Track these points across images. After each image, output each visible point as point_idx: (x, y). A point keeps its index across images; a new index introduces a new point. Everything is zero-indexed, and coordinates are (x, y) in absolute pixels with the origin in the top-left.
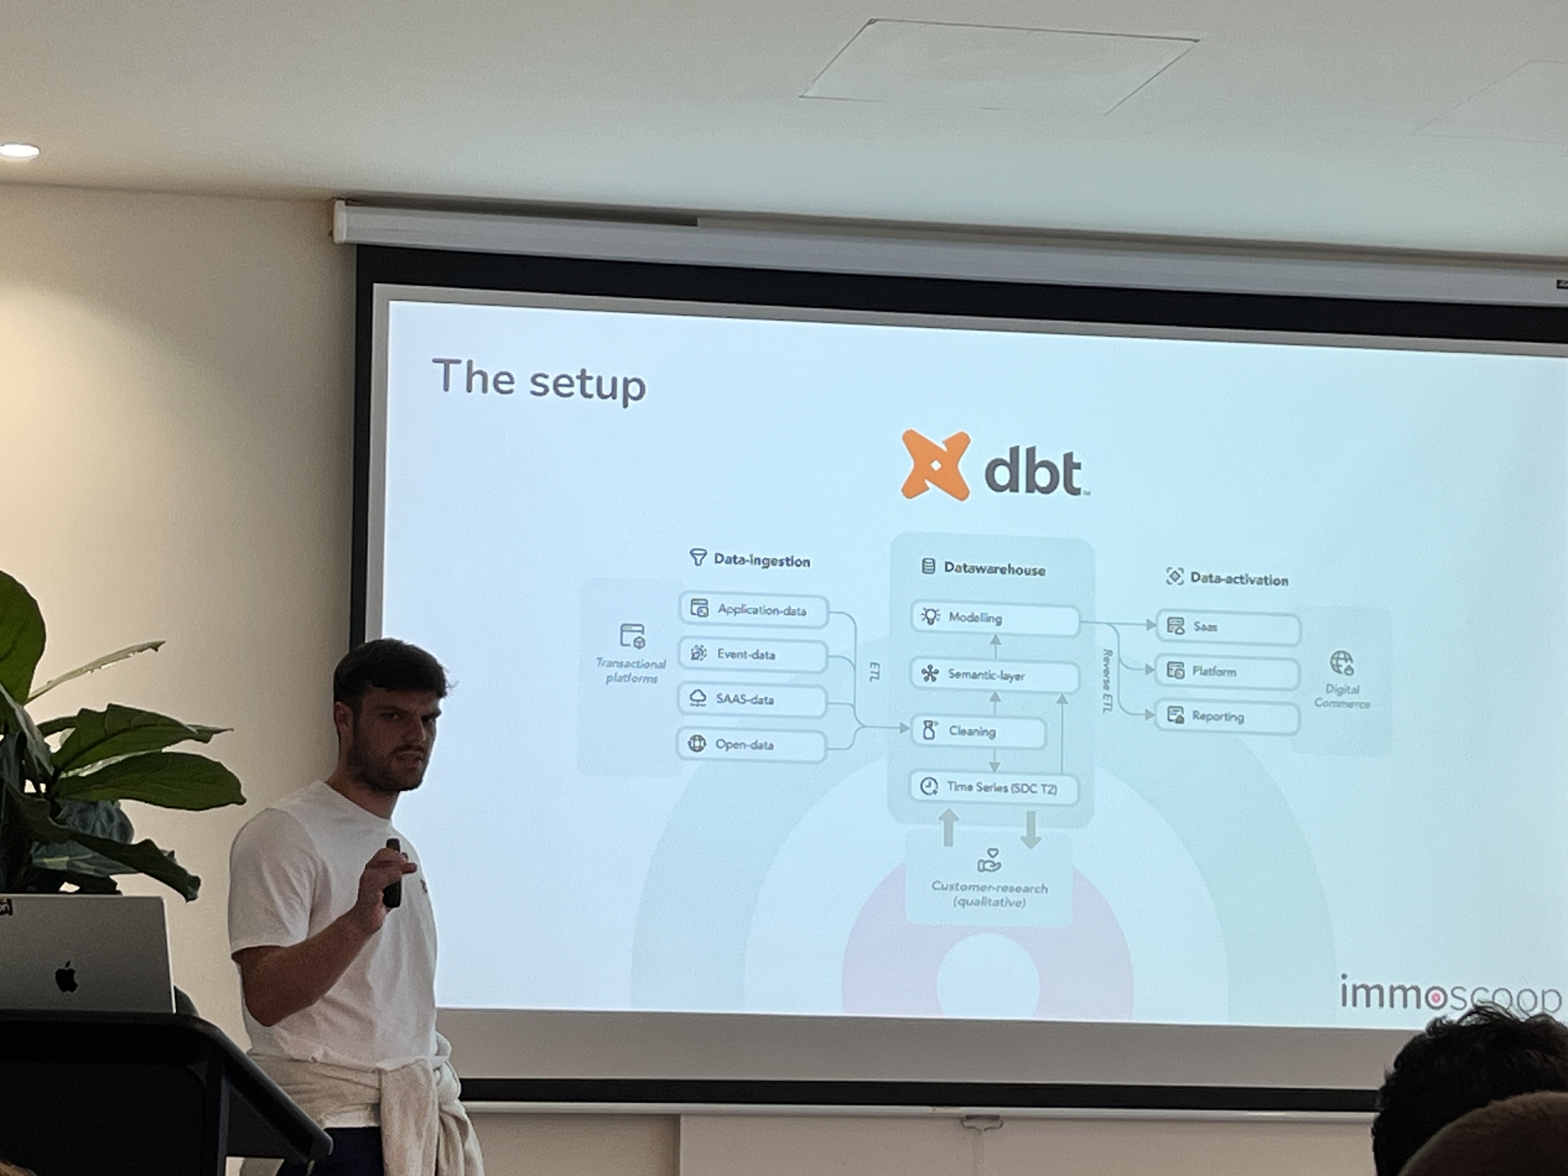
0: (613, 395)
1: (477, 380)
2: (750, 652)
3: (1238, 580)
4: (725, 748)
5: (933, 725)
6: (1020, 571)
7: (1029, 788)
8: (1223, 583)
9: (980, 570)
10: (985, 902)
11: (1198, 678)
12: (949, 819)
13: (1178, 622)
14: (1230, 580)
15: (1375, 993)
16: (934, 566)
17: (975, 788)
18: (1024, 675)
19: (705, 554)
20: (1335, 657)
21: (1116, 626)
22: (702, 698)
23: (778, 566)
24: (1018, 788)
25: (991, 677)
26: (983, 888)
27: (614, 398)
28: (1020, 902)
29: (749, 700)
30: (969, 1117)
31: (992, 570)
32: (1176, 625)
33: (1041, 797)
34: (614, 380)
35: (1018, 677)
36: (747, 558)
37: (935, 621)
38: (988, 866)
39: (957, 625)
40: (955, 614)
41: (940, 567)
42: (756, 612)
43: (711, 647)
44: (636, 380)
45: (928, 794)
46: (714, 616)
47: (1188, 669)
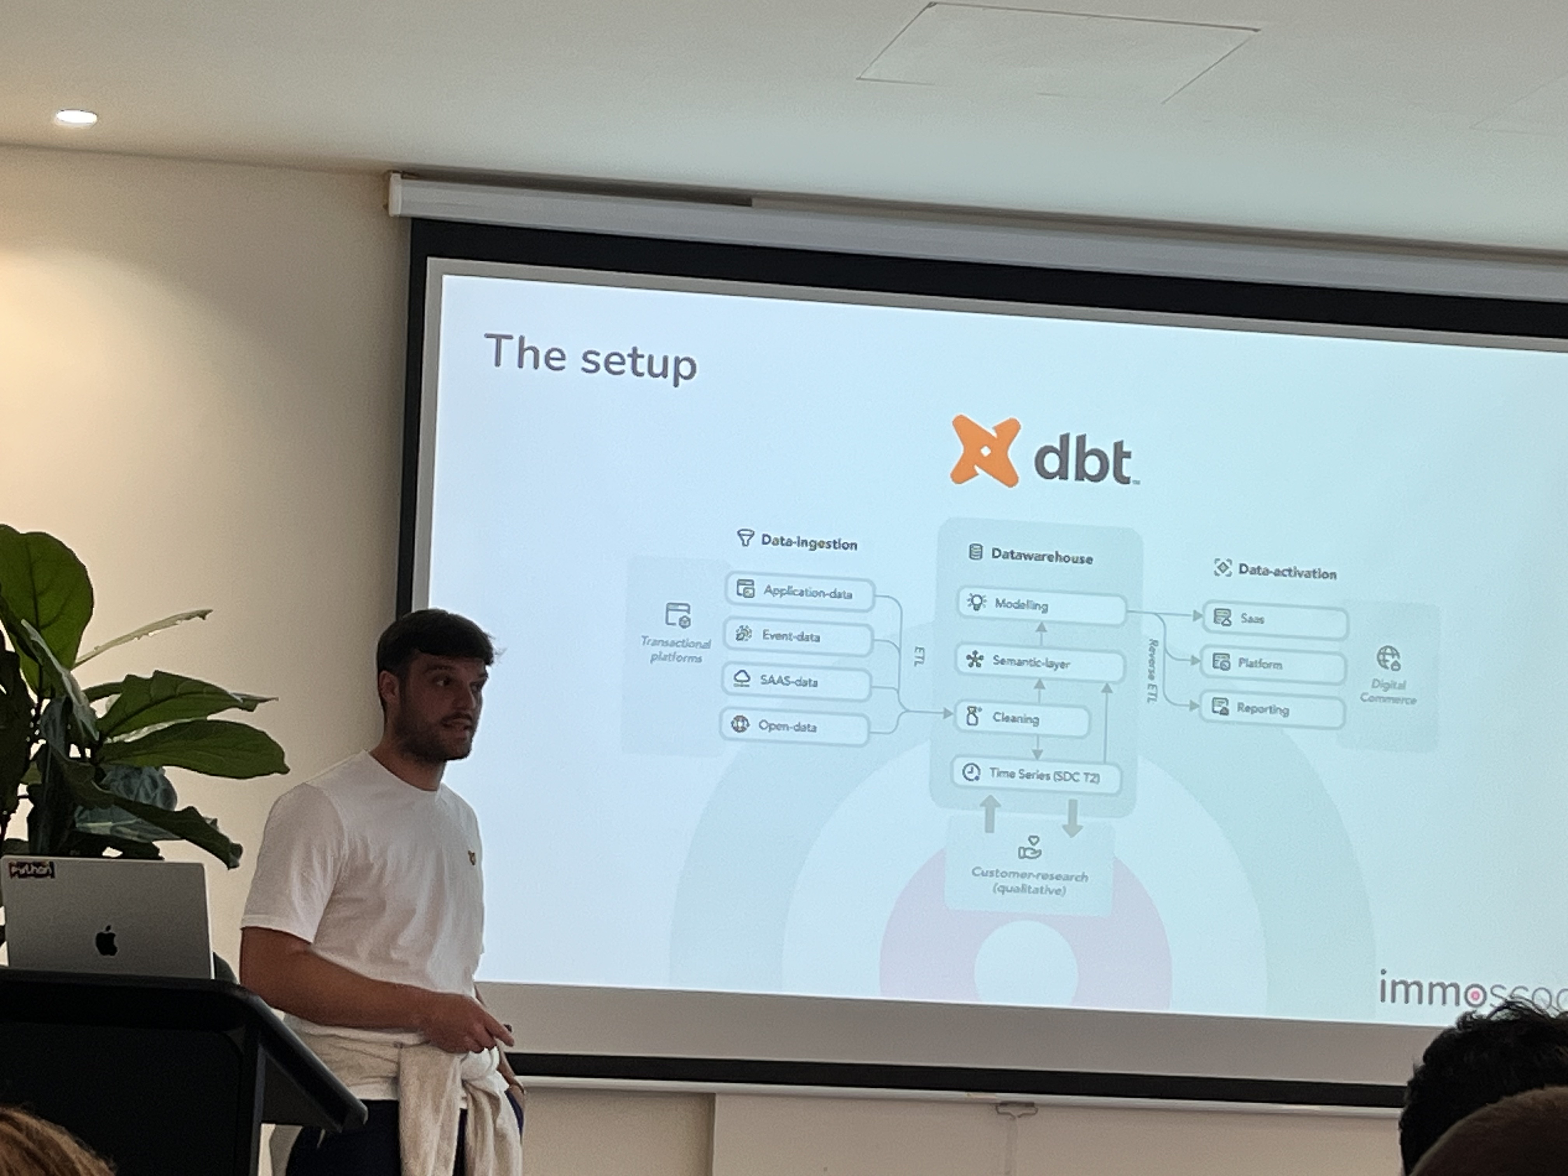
0: (664, 374)
1: (529, 355)
2: (795, 634)
3: (1286, 573)
4: (768, 729)
5: (977, 710)
6: (1066, 559)
7: (1072, 776)
8: (1271, 575)
9: (1028, 557)
10: (1024, 889)
11: (1245, 670)
12: (990, 805)
13: (1225, 613)
14: (1277, 573)
15: (1414, 989)
16: (981, 552)
17: (1018, 775)
18: (1069, 664)
19: (752, 536)
20: (1382, 652)
21: (1162, 616)
22: (747, 679)
23: (824, 549)
24: (1060, 776)
25: (1036, 664)
26: (1023, 876)
27: (665, 376)
28: (1060, 890)
29: (793, 682)
30: (1004, 1104)
31: (1040, 558)
32: (1223, 617)
33: (1085, 785)
34: (665, 359)
35: (1063, 665)
36: (795, 539)
37: (982, 607)
38: (1028, 853)
39: (1004, 612)
40: (1001, 601)
41: (987, 552)
42: (801, 594)
43: (756, 628)
44: (687, 359)
45: (970, 780)
46: (760, 596)
47: (1234, 661)
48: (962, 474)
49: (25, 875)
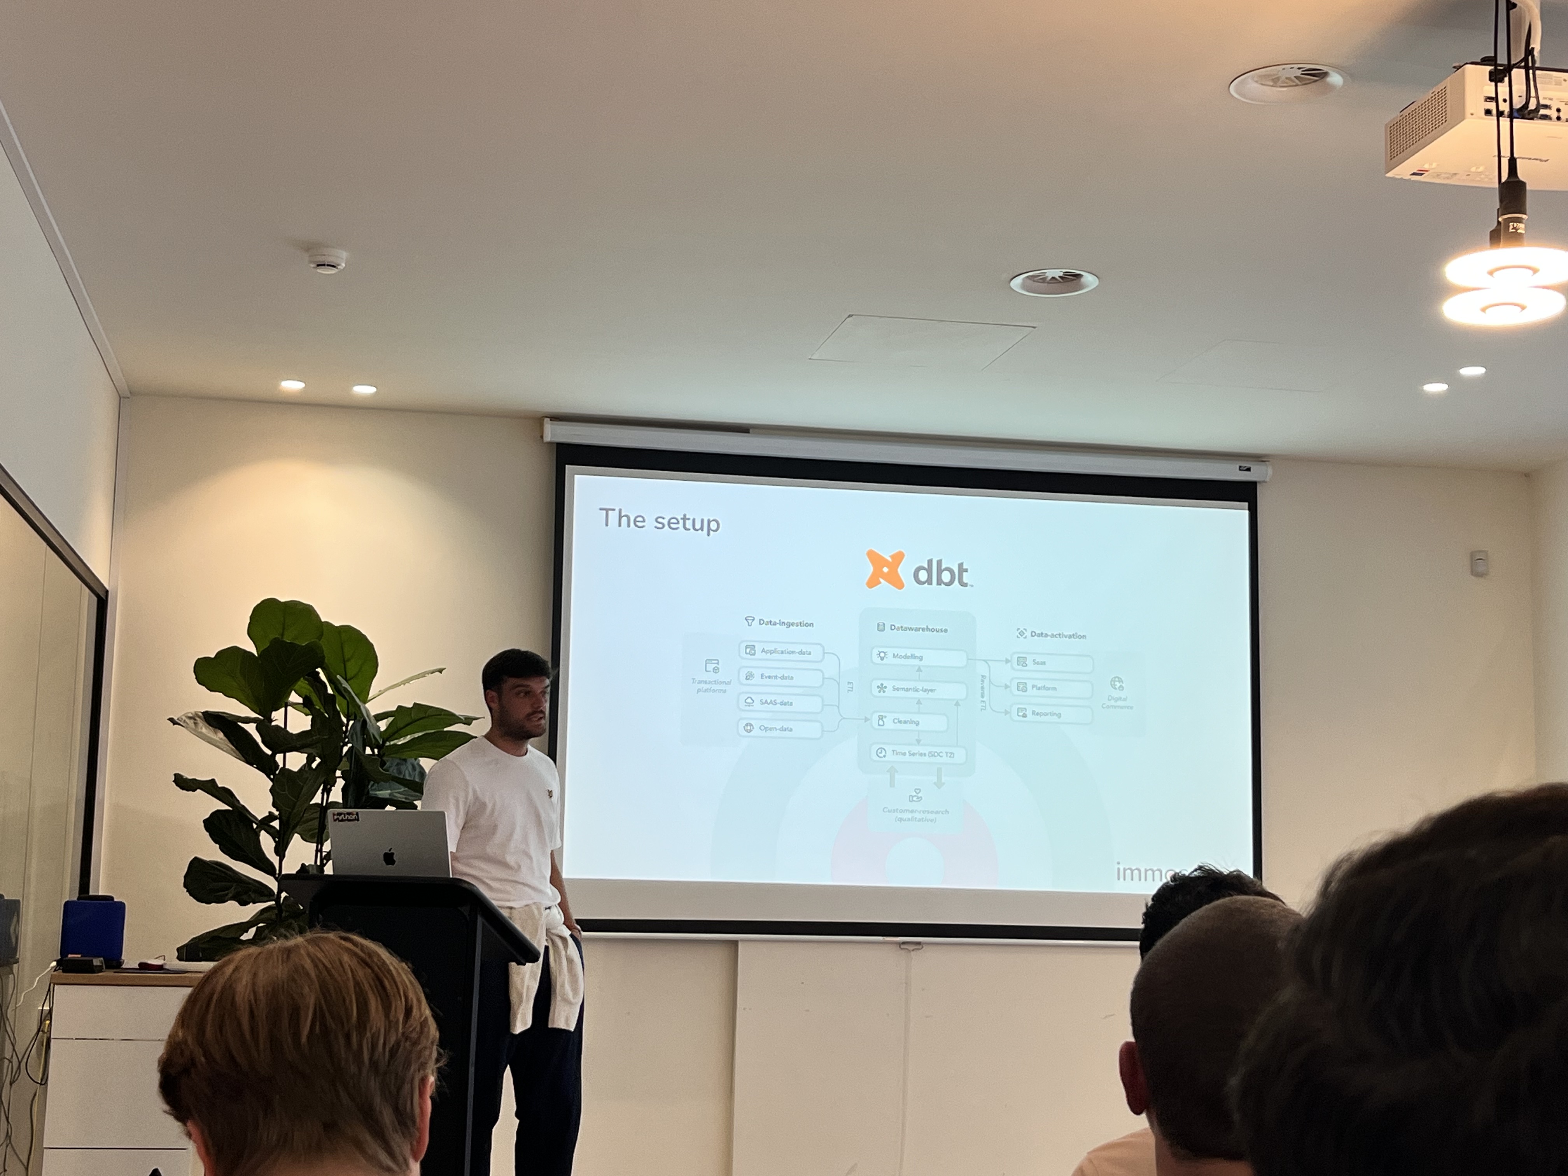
1: (624, 520)
2: (779, 676)
3: (1058, 636)
4: (765, 730)
5: (884, 718)
6: (932, 630)
7: (938, 755)
8: (1049, 637)
9: (911, 629)
10: (913, 819)
11: (1035, 692)
12: (892, 772)
13: (1023, 659)
14: (1053, 636)
15: (1136, 872)
16: (884, 627)
17: (907, 754)
18: (936, 690)
19: (753, 620)
20: (1113, 680)
21: (988, 662)
23: (795, 627)
24: (932, 755)
25: (917, 691)
26: (912, 811)
27: (702, 530)
28: (933, 820)
29: (778, 703)
30: (904, 943)
31: (917, 629)
32: (1022, 661)
33: (945, 759)
34: (702, 521)
35: (932, 690)
36: (778, 622)
37: (885, 658)
38: (915, 799)
39: (897, 661)
40: (896, 655)
41: (887, 627)
42: (782, 653)
43: (757, 673)
44: (715, 520)
45: (880, 757)
46: (759, 655)
47: (1029, 687)
48: (872, 582)
49: (342, 820)
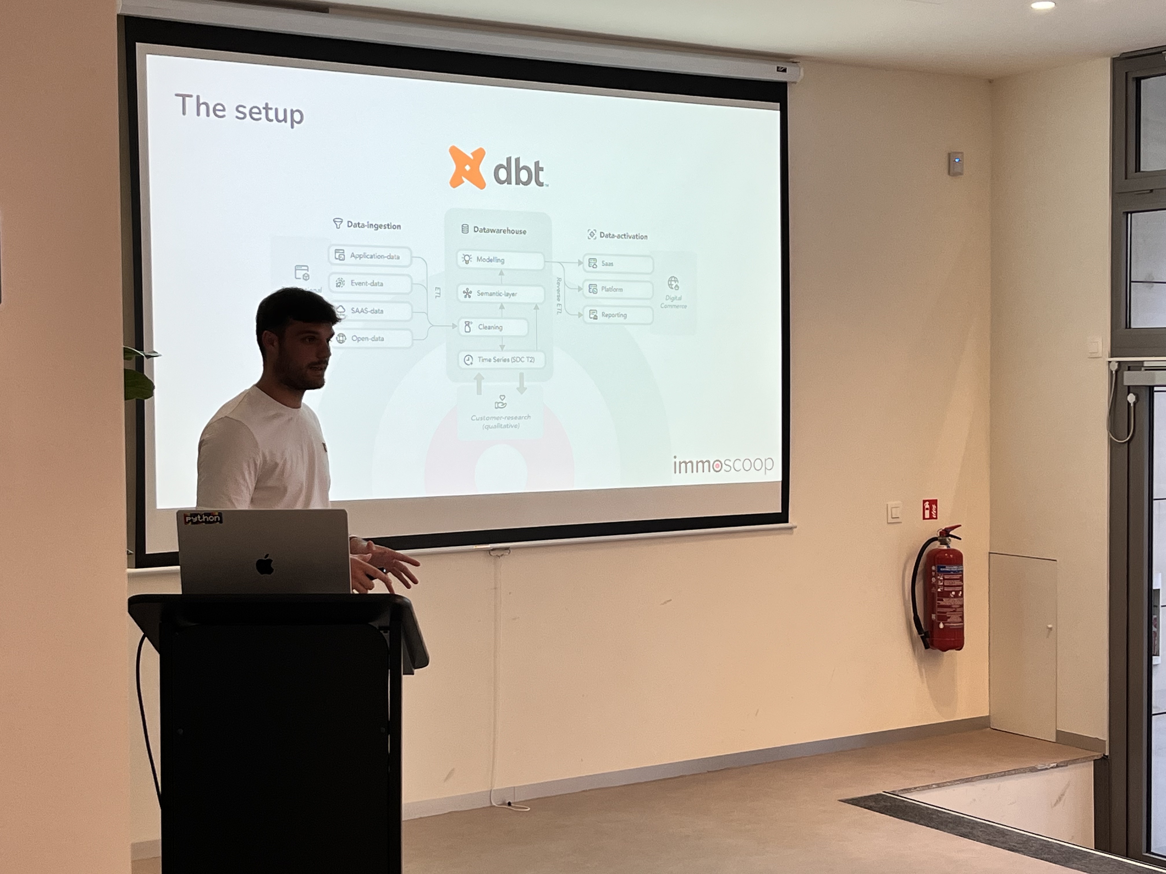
0: (285, 120)
1: (203, 108)
2: (369, 282)
3: (623, 237)
4: (357, 341)
5: (470, 324)
6: (512, 232)
7: (520, 359)
8: (616, 238)
9: (493, 231)
10: (500, 426)
11: (604, 293)
12: (479, 379)
13: (594, 261)
14: (619, 237)
15: (689, 465)
16: (468, 229)
17: (493, 360)
18: (516, 294)
19: (342, 222)
20: (670, 280)
21: (562, 264)
22: (343, 311)
23: (383, 229)
24: (514, 360)
25: (500, 295)
26: (497, 418)
27: (286, 122)
28: (516, 425)
29: (369, 312)
30: (494, 549)
31: (499, 231)
32: (593, 263)
33: (526, 364)
34: (285, 111)
35: (513, 294)
36: (366, 224)
37: (469, 262)
38: (500, 405)
39: (481, 264)
40: (480, 258)
41: (471, 229)
42: (371, 257)
43: (347, 279)
44: (298, 111)
45: (468, 365)
46: (349, 260)
47: (599, 288)
48: (455, 182)
49: (198, 522)
